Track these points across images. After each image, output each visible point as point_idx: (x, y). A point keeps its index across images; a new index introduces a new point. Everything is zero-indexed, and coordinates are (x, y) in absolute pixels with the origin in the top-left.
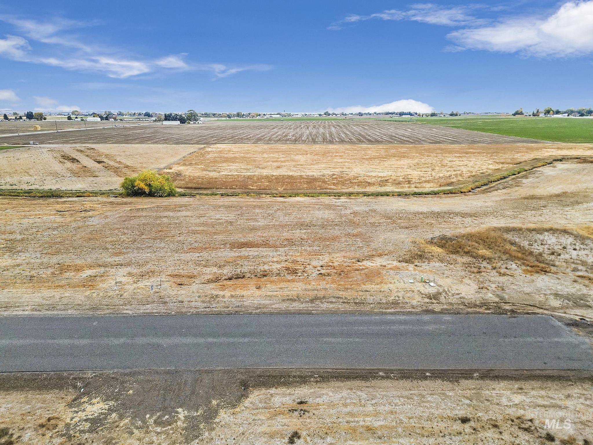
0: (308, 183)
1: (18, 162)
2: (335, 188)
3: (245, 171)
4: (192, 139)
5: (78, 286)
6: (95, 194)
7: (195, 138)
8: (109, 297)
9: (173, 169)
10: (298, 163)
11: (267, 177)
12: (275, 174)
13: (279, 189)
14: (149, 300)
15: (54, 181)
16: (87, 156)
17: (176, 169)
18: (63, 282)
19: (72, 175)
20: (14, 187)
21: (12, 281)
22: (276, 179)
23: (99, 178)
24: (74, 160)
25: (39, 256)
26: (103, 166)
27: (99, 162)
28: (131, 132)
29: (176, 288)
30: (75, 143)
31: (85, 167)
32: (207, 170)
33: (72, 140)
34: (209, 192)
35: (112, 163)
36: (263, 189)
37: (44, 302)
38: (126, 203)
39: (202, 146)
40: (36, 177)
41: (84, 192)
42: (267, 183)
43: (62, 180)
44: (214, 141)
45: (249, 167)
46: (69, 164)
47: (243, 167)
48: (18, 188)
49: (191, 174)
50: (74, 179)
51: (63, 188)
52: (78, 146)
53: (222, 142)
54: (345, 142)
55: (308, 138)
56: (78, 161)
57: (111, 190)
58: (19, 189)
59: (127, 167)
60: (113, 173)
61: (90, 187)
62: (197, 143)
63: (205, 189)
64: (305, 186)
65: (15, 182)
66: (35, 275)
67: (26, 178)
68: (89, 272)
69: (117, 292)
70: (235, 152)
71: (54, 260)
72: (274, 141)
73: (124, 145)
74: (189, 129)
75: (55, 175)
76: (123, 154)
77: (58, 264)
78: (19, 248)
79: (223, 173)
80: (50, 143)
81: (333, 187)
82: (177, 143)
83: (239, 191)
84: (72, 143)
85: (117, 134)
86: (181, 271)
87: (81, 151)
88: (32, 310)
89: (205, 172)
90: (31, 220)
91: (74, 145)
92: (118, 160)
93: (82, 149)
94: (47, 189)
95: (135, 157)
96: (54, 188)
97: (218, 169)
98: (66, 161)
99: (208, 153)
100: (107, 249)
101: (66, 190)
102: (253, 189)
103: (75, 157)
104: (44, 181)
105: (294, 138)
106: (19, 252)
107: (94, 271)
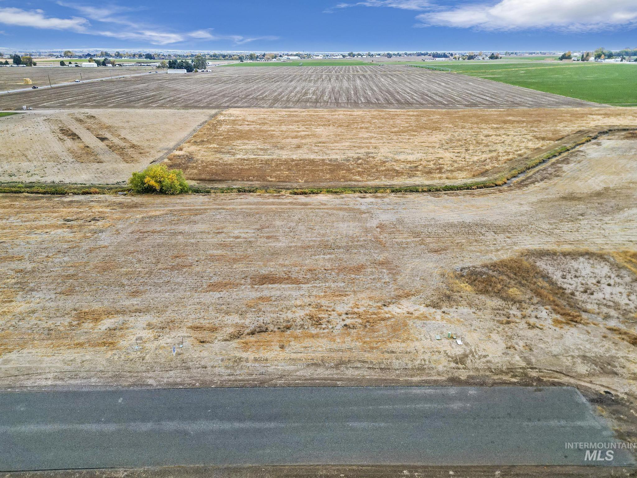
0: (332, 171)
1: (13, 139)
2: (361, 179)
3: (261, 153)
4: (201, 100)
5: (99, 345)
6: (102, 190)
7: (205, 98)
8: (131, 360)
9: (184, 149)
10: (320, 140)
11: (286, 162)
12: (294, 157)
13: (300, 181)
14: (172, 365)
15: (55, 169)
16: (88, 129)
17: (188, 149)
18: (82, 339)
19: (74, 160)
20: (14, 179)
21: (30, 337)
22: (297, 165)
23: (104, 164)
24: (74, 136)
25: (53, 296)
26: (107, 146)
27: (103, 139)
28: (132, 88)
29: (199, 347)
30: (73, 106)
31: (88, 147)
32: (221, 152)
33: (69, 102)
34: (224, 186)
35: (116, 141)
36: (282, 182)
37: (67, 368)
38: (136, 206)
39: (213, 112)
40: (35, 163)
41: (90, 187)
42: (287, 173)
43: (65, 168)
44: (225, 102)
45: (267, 146)
46: (69, 143)
47: (259, 147)
48: (18, 180)
49: (204, 159)
50: (77, 165)
51: (67, 181)
52: (76, 111)
53: (236, 105)
54: (372, 103)
55: (330, 98)
56: (79, 138)
57: (118, 183)
58: (19, 183)
59: (133, 146)
60: (118, 157)
61: (96, 179)
62: (207, 107)
63: (220, 181)
64: (328, 176)
65: (14, 171)
66: (53, 327)
67: (25, 165)
68: (107, 323)
69: (139, 353)
70: (250, 121)
71: (70, 303)
72: (293, 102)
73: (126, 110)
74: (197, 82)
75: (55, 158)
76: (126, 125)
77: (75, 310)
78: (32, 285)
79: (238, 156)
80: (45, 107)
81: (358, 178)
82: (186, 107)
83: (256, 184)
84: (69, 107)
85: (117, 92)
86: (202, 321)
87: (80, 121)
88: (55, 378)
89: (218, 155)
90: (38, 236)
91: (72, 111)
92: (122, 136)
93: (82, 117)
94: (49, 181)
95: (141, 130)
96: (57, 180)
97: (232, 149)
98: (66, 138)
99: (220, 123)
100: (123, 285)
101: (70, 183)
102: (271, 181)
103: (77, 132)
104: (45, 169)
105: (314, 97)
106: (32, 290)
107: (113, 320)
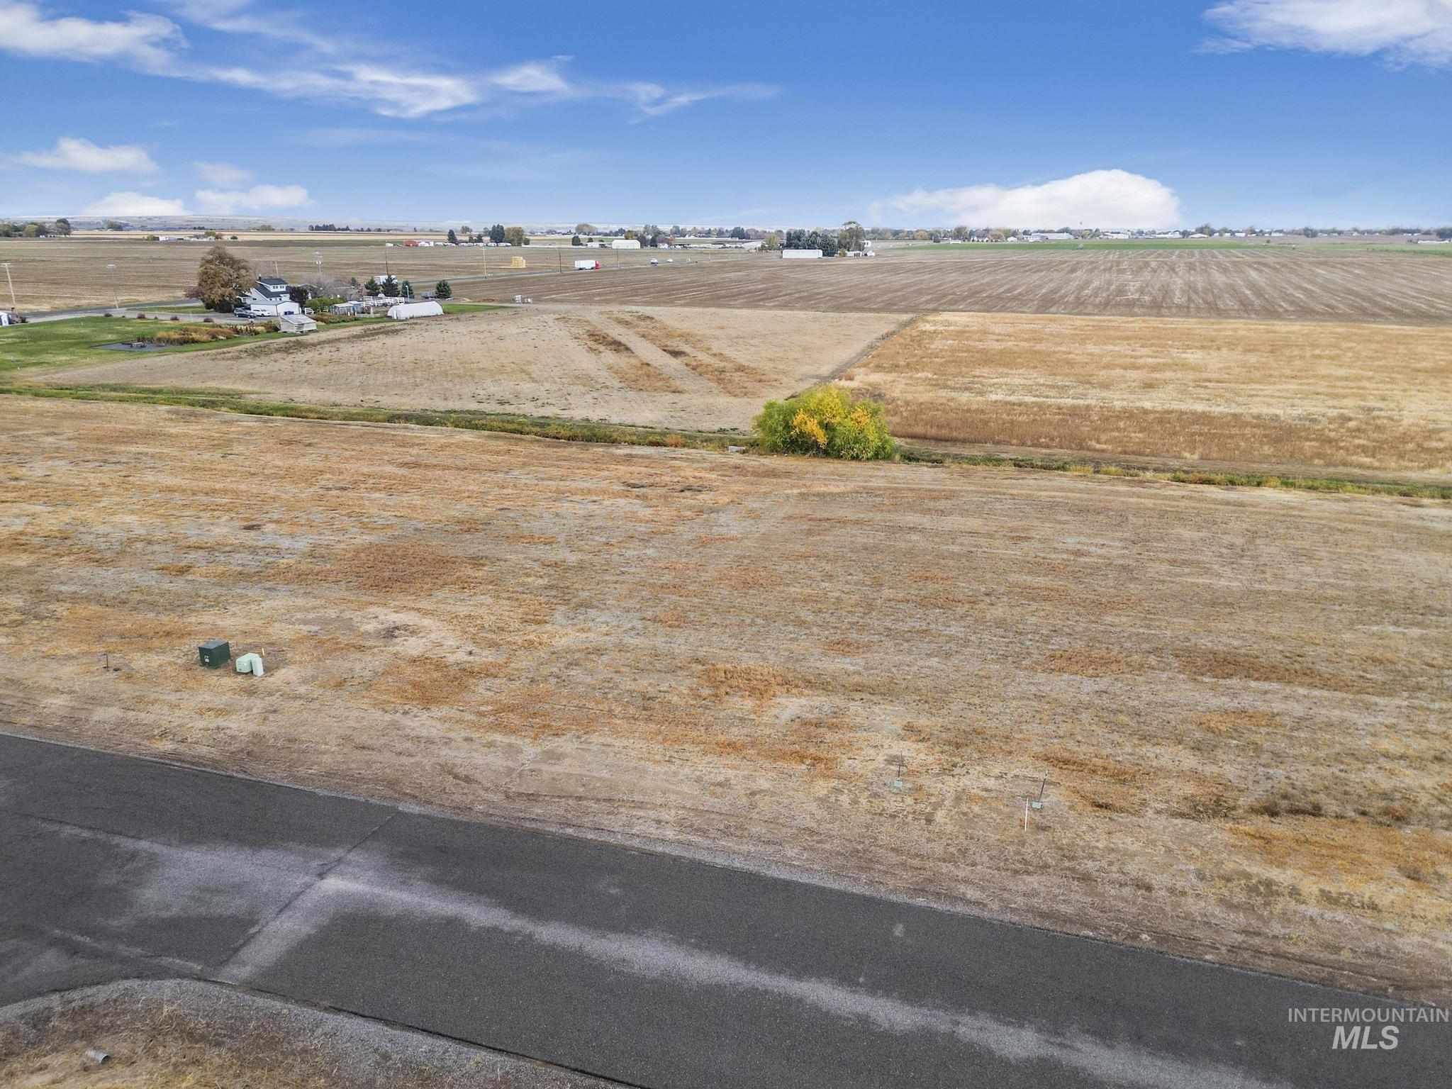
0: (1277, 441)
1: (502, 344)
3: (1053, 393)
4: (869, 298)
6: (689, 440)
7: (877, 296)
9: (858, 378)
10: (1205, 375)
11: (1128, 415)
12: (1148, 405)
13: (1187, 455)
15: (588, 398)
16: (643, 336)
17: (863, 378)
19: (623, 384)
20: (509, 409)
21: (601, 707)
22: (1161, 421)
23: (686, 396)
24: (617, 346)
25: (639, 625)
26: (687, 365)
27: (676, 354)
28: (717, 277)
29: (1091, 818)
30: (607, 302)
31: (648, 365)
32: (946, 387)
33: (599, 295)
34: (976, 451)
35: (704, 358)
36: (1134, 453)
38: (773, 473)
39: (905, 317)
40: (547, 386)
41: (663, 434)
42: (1141, 435)
43: (607, 398)
44: (927, 302)
45: (1060, 381)
46: (609, 357)
47: (1042, 381)
48: (517, 412)
49: (909, 397)
50: (631, 394)
51: (615, 419)
52: (615, 308)
53: (953, 307)
54: (1318, 313)
55: (1190, 300)
56: (627, 349)
57: (721, 431)
58: (519, 416)
59: (741, 369)
60: (713, 385)
61: (673, 420)
62: (888, 307)
63: (964, 441)
64: (1267, 450)
65: (508, 396)
66: (652, 691)
67: (527, 388)
68: (791, 706)
70: (1000, 334)
71: (682, 644)
72: (1095, 306)
73: (713, 310)
74: (850, 269)
75: (587, 381)
76: (718, 333)
77: (697, 661)
78: (584, 595)
79: (993, 397)
80: (553, 300)
82: (838, 308)
83: (1062, 453)
84: (599, 303)
85: (686, 283)
87: (627, 323)
89: (943, 393)
90: (577, 506)
91: (607, 308)
92: (715, 351)
93: (628, 317)
94: (578, 418)
95: (752, 342)
96: (595, 415)
97: (973, 382)
98: (602, 348)
99: (932, 335)
101: (620, 424)
102: (1103, 451)
103: (619, 338)
104: (568, 397)
105: (1147, 298)
106: (586, 605)
107: (803, 701)
